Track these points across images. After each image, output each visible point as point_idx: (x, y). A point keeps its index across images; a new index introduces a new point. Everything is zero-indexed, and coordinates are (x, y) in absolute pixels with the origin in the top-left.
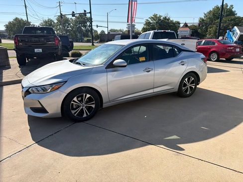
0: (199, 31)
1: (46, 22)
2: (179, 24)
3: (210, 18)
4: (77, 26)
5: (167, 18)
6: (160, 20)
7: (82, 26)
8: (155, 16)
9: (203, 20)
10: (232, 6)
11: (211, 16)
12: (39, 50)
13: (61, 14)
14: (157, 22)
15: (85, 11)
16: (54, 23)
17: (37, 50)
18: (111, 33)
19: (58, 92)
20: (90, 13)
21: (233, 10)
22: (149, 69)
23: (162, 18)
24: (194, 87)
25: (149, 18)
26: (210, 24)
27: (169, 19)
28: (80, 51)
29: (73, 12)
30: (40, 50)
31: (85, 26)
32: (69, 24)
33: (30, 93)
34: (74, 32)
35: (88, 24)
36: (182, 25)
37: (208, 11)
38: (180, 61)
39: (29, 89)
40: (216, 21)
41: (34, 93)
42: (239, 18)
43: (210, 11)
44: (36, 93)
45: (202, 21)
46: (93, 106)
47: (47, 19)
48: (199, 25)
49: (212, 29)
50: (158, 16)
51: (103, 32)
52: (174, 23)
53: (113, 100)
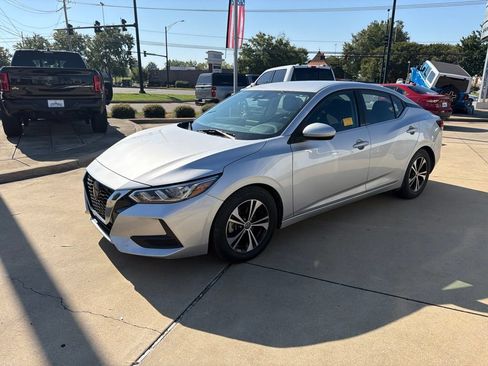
0: (345, 67)
1: (29, 42)
2: (306, 53)
3: (363, 45)
4: (100, 52)
5: (284, 42)
6: (270, 44)
7: (113, 53)
8: (261, 36)
9: (351, 48)
10: (401, 23)
11: (365, 40)
12: (58, 101)
13: (69, 26)
14: (264, 50)
15: (124, 21)
16: (48, 44)
17: (53, 101)
18: (172, 68)
19: (205, 198)
20: (136, 25)
21: (404, 30)
22: (362, 142)
23: (274, 41)
24: (424, 177)
25: (250, 40)
26: (365, 55)
27: (287, 44)
28: (132, 105)
29: (97, 23)
30: (61, 103)
31: (118, 53)
32: (83, 48)
33: (133, 203)
34: (95, 64)
35: (125, 48)
36: (311, 57)
37: (360, 31)
38: (408, 127)
39: (129, 193)
40: (375, 51)
41: (143, 202)
42: (415, 45)
43: (364, 32)
44: (149, 203)
45: (349, 50)
46: (266, 226)
47: (31, 36)
48: (346, 57)
49: (369, 65)
50: (267, 37)
51: (152, 65)
52: (295, 52)
53: (300, 211)
